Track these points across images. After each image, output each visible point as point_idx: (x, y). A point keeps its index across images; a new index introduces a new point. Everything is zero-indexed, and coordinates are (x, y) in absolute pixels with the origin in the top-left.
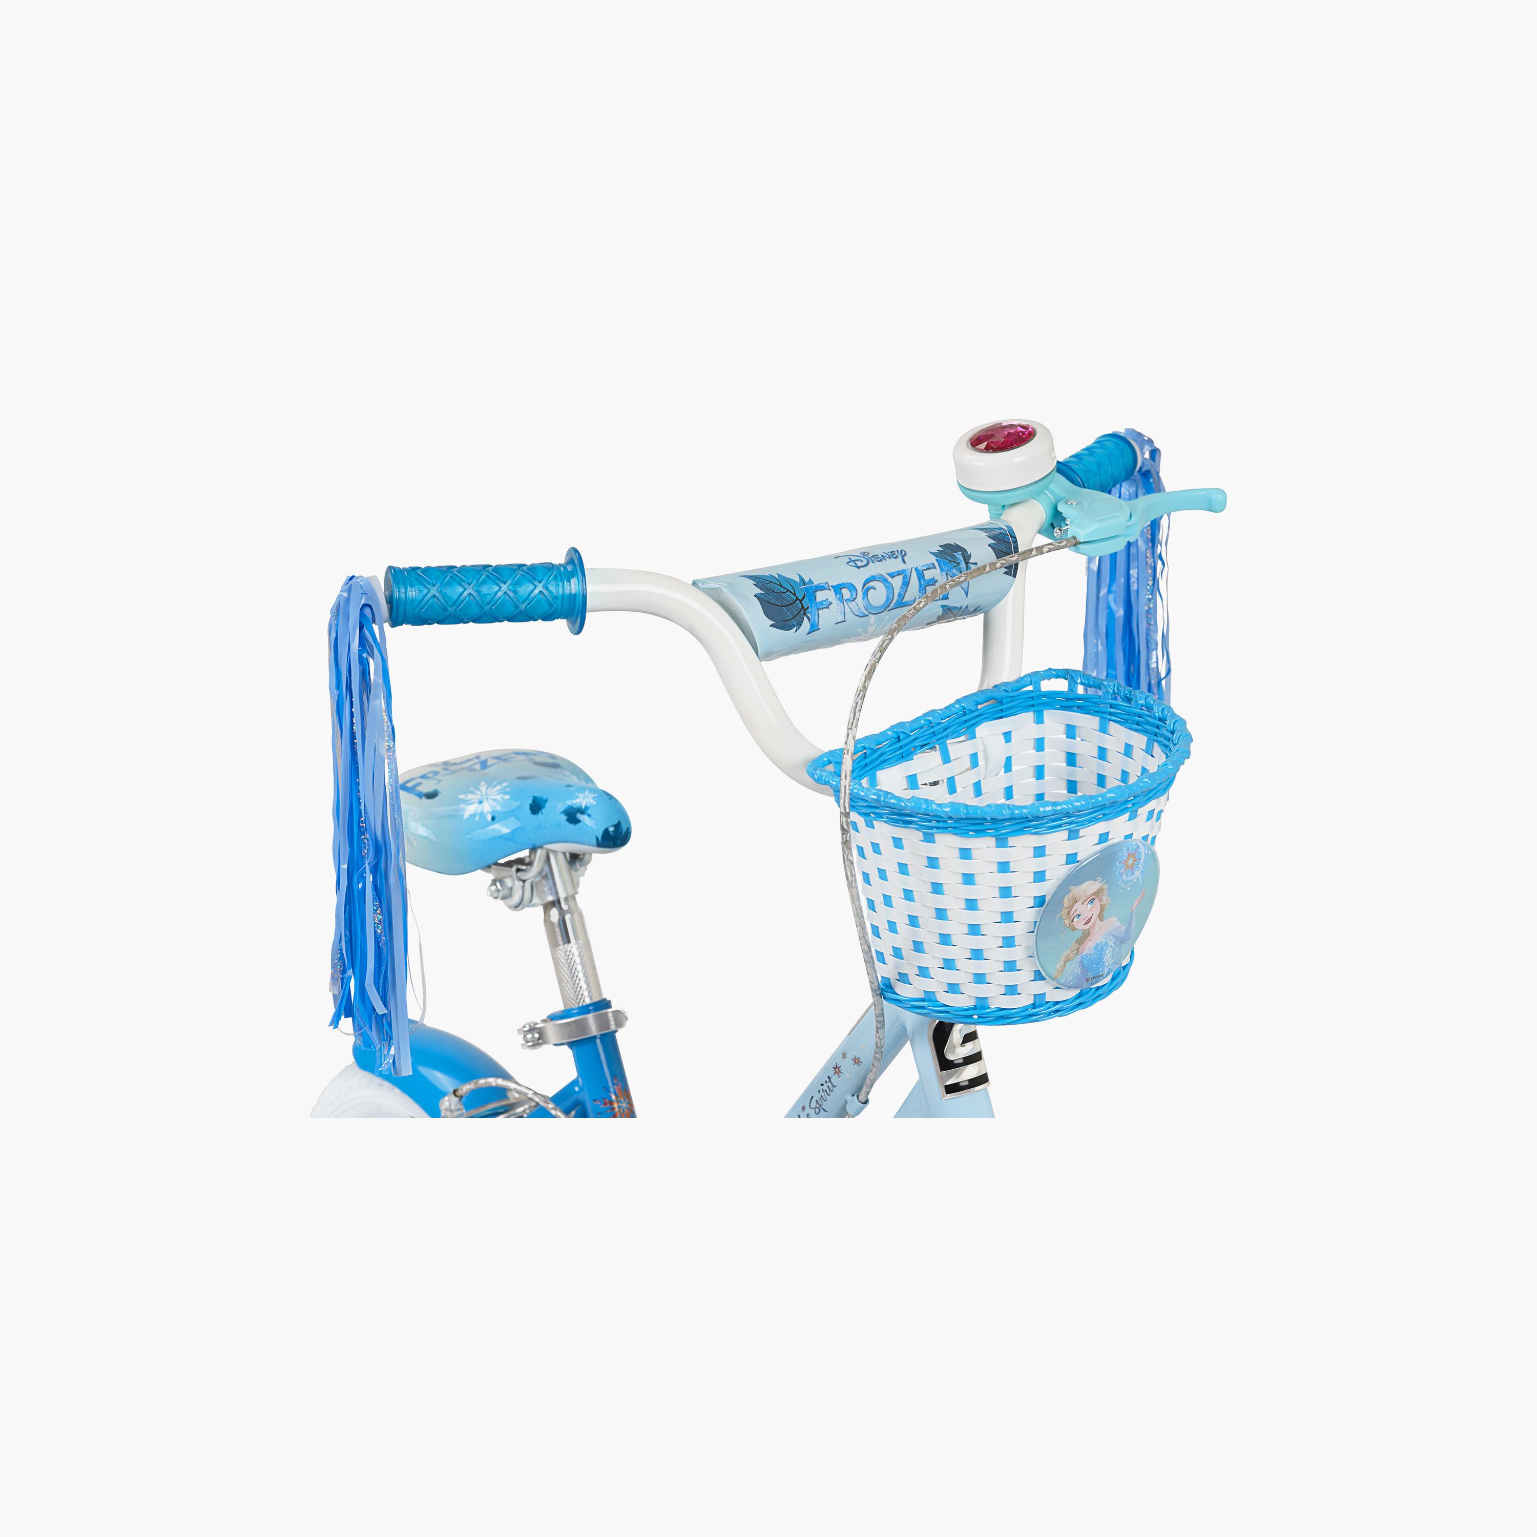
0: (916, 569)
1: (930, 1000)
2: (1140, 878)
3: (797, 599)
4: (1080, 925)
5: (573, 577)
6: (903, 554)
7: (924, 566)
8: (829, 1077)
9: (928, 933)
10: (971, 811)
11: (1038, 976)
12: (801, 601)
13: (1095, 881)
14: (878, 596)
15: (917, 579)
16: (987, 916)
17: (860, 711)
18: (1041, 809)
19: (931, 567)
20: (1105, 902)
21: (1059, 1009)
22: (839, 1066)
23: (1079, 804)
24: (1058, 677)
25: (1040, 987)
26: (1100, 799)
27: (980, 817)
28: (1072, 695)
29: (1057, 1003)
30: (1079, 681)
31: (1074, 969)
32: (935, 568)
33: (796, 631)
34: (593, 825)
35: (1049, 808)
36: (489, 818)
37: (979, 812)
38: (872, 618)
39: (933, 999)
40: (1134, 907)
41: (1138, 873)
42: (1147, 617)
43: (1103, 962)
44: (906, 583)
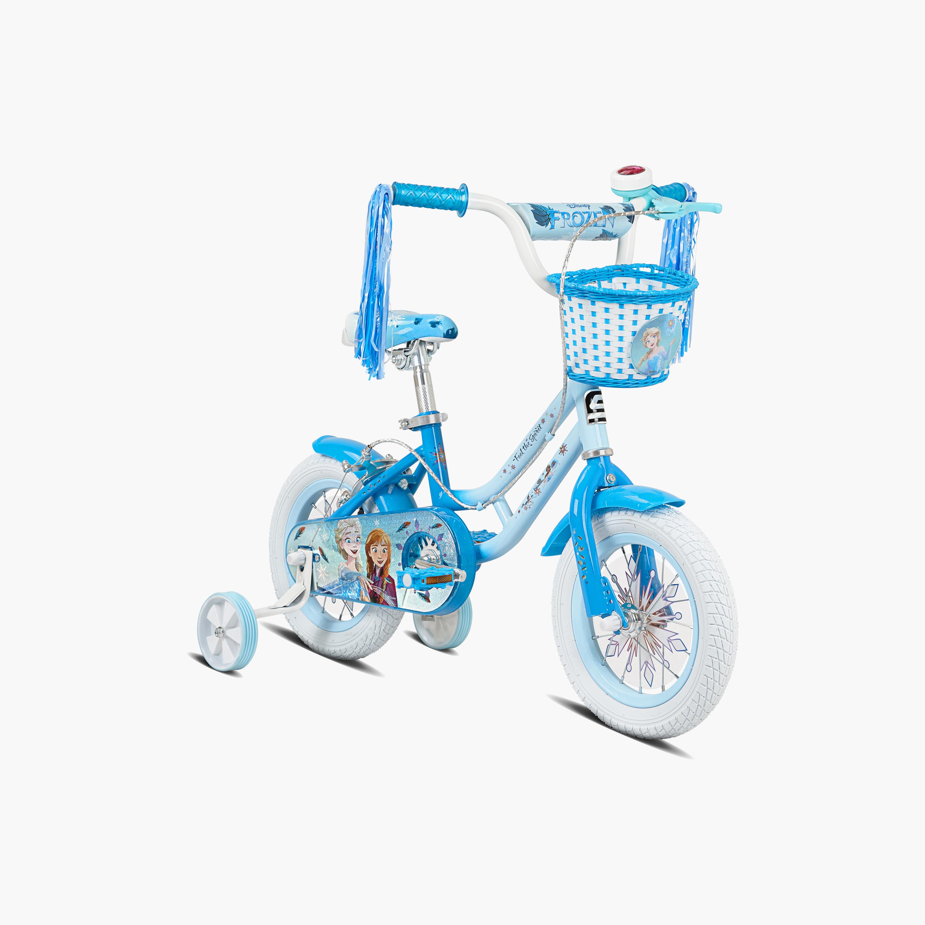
0: (594, 212)
1: (587, 375)
2: (674, 332)
3: (547, 214)
4: (649, 346)
5: (463, 194)
6: (589, 206)
7: (597, 212)
8: (539, 424)
9: (588, 345)
10: (611, 291)
11: (631, 366)
12: (548, 216)
13: (656, 328)
14: (578, 220)
15: (594, 216)
16: (613, 338)
17: (570, 252)
18: (638, 293)
19: (600, 213)
20: (659, 338)
21: (637, 384)
22: (544, 419)
23: (652, 293)
24: (647, 267)
25: (631, 371)
26: (661, 293)
27: (614, 294)
28: (652, 273)
29: (637, 380)
30: (655, 268)
31: (644, 367)
32: (601, 213)
33: (546, 227)
34: (442, 329)
35: (641, 293)
36: (396, 326)
37: (614, 292)
38: (575, 228)
39: (588, 374)
40: (671, 344)
41: (673, 330)
42: (686, 264)
43: (657, 366)
44: (589, 217)
